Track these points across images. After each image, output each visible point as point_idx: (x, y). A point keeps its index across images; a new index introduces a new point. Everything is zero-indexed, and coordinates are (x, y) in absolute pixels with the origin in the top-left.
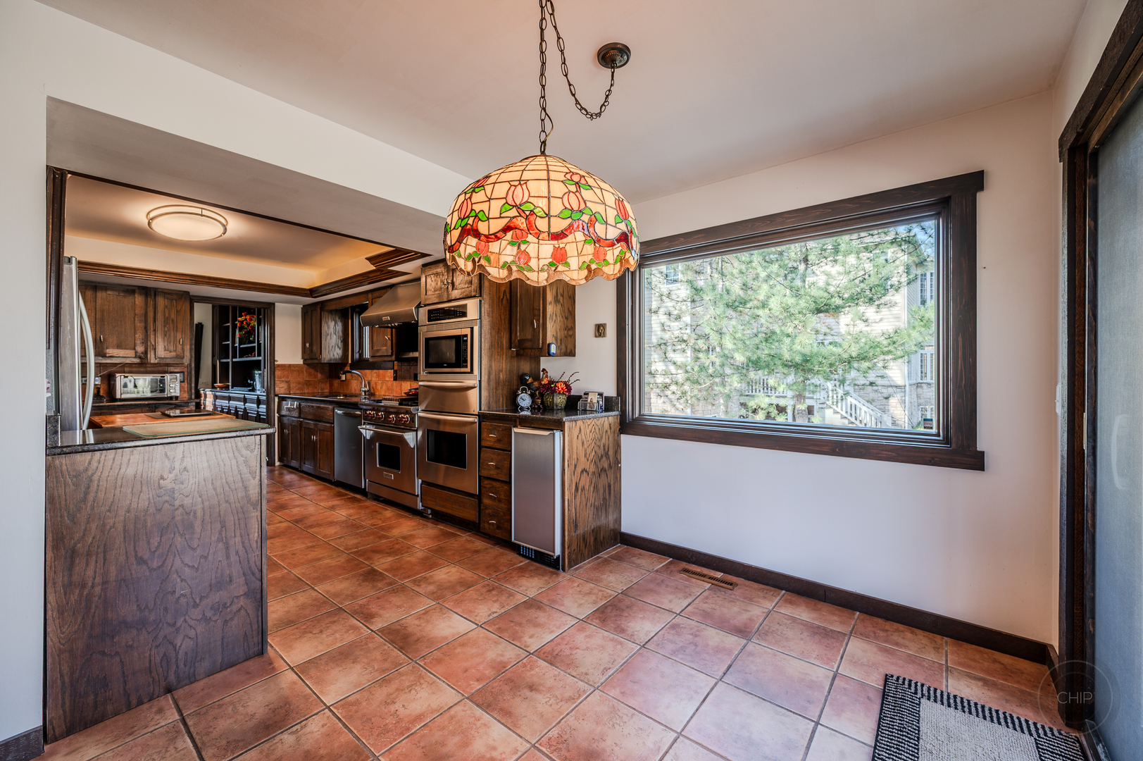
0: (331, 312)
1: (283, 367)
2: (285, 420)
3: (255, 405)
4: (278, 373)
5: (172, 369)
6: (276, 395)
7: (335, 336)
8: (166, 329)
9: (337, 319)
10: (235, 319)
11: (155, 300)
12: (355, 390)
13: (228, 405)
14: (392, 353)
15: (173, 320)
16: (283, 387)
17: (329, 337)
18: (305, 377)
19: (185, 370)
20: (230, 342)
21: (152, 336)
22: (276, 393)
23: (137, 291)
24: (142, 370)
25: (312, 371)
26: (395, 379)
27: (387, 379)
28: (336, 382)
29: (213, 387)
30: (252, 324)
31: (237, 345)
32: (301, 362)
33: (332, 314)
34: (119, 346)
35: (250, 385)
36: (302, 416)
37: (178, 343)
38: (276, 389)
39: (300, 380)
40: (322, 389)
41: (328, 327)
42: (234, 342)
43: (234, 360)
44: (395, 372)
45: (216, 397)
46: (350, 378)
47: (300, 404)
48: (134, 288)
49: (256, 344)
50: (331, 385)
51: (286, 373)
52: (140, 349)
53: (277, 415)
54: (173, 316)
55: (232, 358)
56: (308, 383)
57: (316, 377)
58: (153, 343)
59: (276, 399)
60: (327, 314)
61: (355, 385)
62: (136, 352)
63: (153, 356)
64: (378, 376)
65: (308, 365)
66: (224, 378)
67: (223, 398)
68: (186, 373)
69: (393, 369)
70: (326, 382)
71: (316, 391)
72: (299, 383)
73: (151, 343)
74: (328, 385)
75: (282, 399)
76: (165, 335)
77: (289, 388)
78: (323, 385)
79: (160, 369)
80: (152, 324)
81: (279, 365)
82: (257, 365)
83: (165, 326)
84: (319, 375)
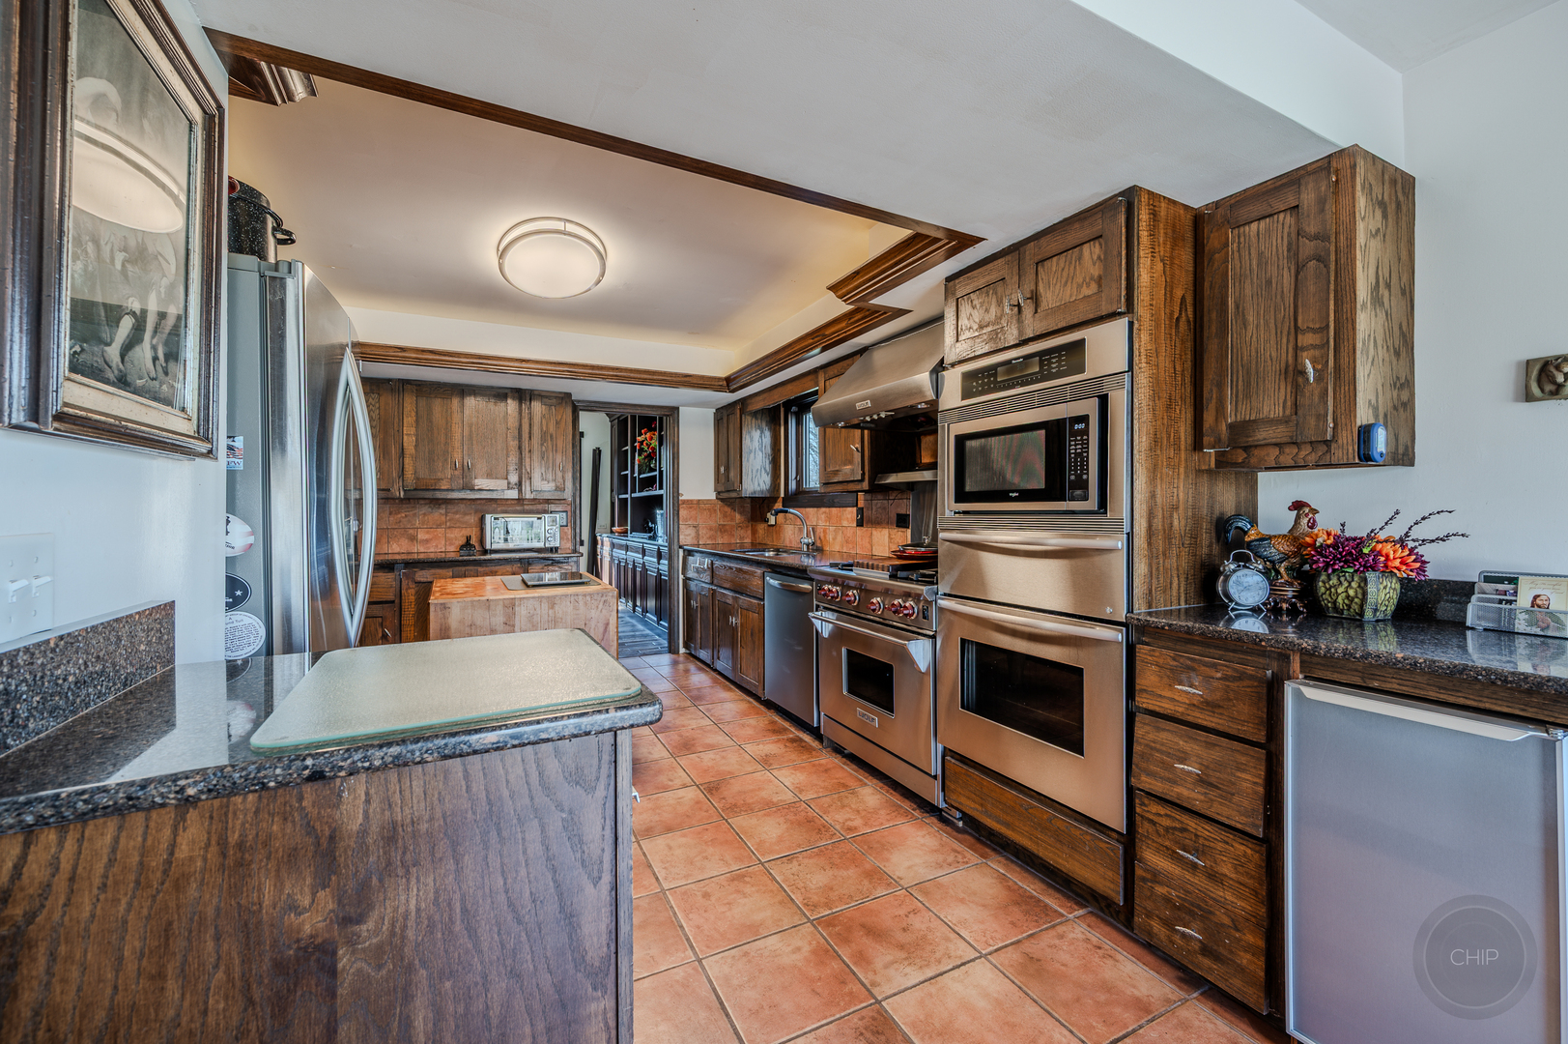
0: (755, 414)
1: (689, 502)
2: (693, 585)
3: (655, 560)
4: (683, 513)
5: (552, 507)
6: (681, 547)
7: (760, 453)
8: (544, 448)
9: (764, 424)
10: (634, 440)
11: (530, 408)
12: (791, 542)
13: (625, 557)
14: (863, 474)
15: (551, 436)
16: (689, 535)
17: (752, 455)
18: (718, 519)
19: (568, 508)
20: (628, 472)
21: (528, 460)
22: (681, 544)
23: (510, 394)
24: (518, 508)
25: (728, 509)
26: (860, 524)
27: (845, 523)
28: (761, 527)
29: (612, 532)
30: (653, 445)
31: (636, 475)
32: (713, 496)
33: (756, 419)
34: (489, 475)
35: (650, 530)
36: (715, 582)
37: (557, 469)
38: (681, 537)
39: (712, 523)
40: (741, 538)
41: (752, 440)
42: (633, 472)
43: (633, 495)
44: (860, 511)
45: (613, 545)
46: (783, 521)
47: (712, 563)
48: (506, 391)
49: (657, 473)
50: (754, 532)
51: (694, 512)
52: (514, 478)
53: (681, 577)
54: (552, 429)
55: (631, 493)
56: (722, 529)
57: (732, 519)
58: (529, 470)
59: (681, 552)
60: (749, 418)
61: (790, 532)
62: (509, 483)
63: (528, 488)
64: (829, 518)
65: (722, 500)
66: (623, 522)
67: (620, 547)
68: (569, 513)
69: (857, 506)
70: (747, 527)
71: (733, 541)
72: (711, 529)
73: (526, 470)
74: (749, 532)
75: (689, 553)
76: (543, 458)
77: (698, 536)
78: (742, 532)
79: (540, 507)
80: (527, 442)
81: (684, 502)
82: (657, 501)
83: (542, 445)
84: (738, 516)
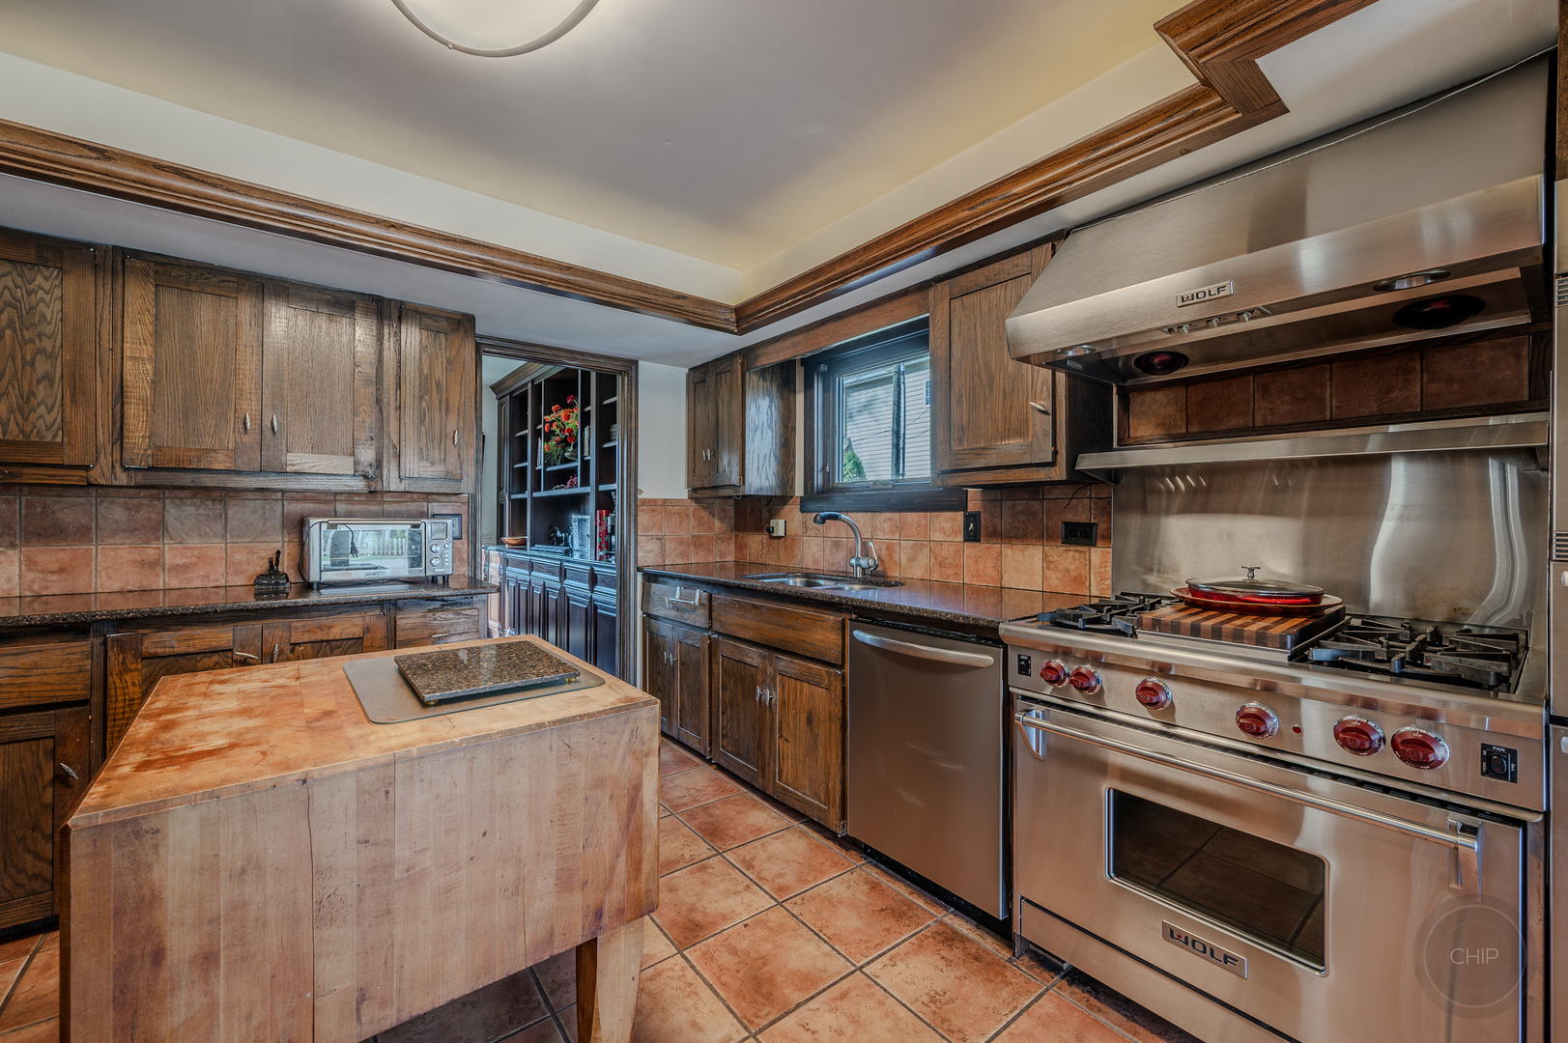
0: (763, 372)
1: (651, 503)
2: (665, 630)
3: (586, 586)
4: (643, 518)
5: (435, 507)
6: (639, 569)
7: (769, 432)
8: (424, 405)
9: (774, 388)
10: (537, 420)
11: (398, 334)
12: (816, 561)
13: (528, 578)
14: (1055, 453)
15: (438, 384)
16: (651, 551)
17: (759, 433)
18: (690, 529)
19: (463, 510)
20: (528, 464)
21: (393, 425)
22: (639, 565)
23: (359, 304)
24: (374, 508)
25: (704, 514)
26: (972, 537)
27: (937, 536)
28: (755, 542)
29: (499, 542)
30: (570, 426)
31: (540, 467)
32: (682, 493)
33: (765, 379)
34: (317, 448)
36: (716, 627)
37: (449, 442)
38: (640, 554)
39: (683, 534)
40: (722, 555)
41: (758, 408)
42: (535, 463)
43: (535, 495)
44: (972, 518)
45: (506, 562)
46: (800, 532)
47: (710, 596)
48: (354, 297)
49: (578, 464)
50: (740, 547)
51: (658, 518)
52: (367, 455)
53: (639, 612)
54: (439, 373)
55: (533, 490)
56: (697, 542)
57: (711, 528)
58: (396, 441)
59: (640, 576)
60: (755, 378)
61: (814, 548)
62: (356, 463)
63: (394, 473)
64: (900, 528)
65: (697, 500)
66: (519, 527)
67: (519, 564)
68: (465, 518)
69: (964, 508)
70: (730, 539)
71: (711, 560)
72: (681, 542)
73: (390, 440)
74: (733, 546)
75: (651, 578)
76: (422, 421)
77: (663, 553)
78: (722, 546)
79: (413, 507)
80: (392, 392)
81: (645, 502)
82: (577, 502)
83: (421, 398)
84: (717, 524)
